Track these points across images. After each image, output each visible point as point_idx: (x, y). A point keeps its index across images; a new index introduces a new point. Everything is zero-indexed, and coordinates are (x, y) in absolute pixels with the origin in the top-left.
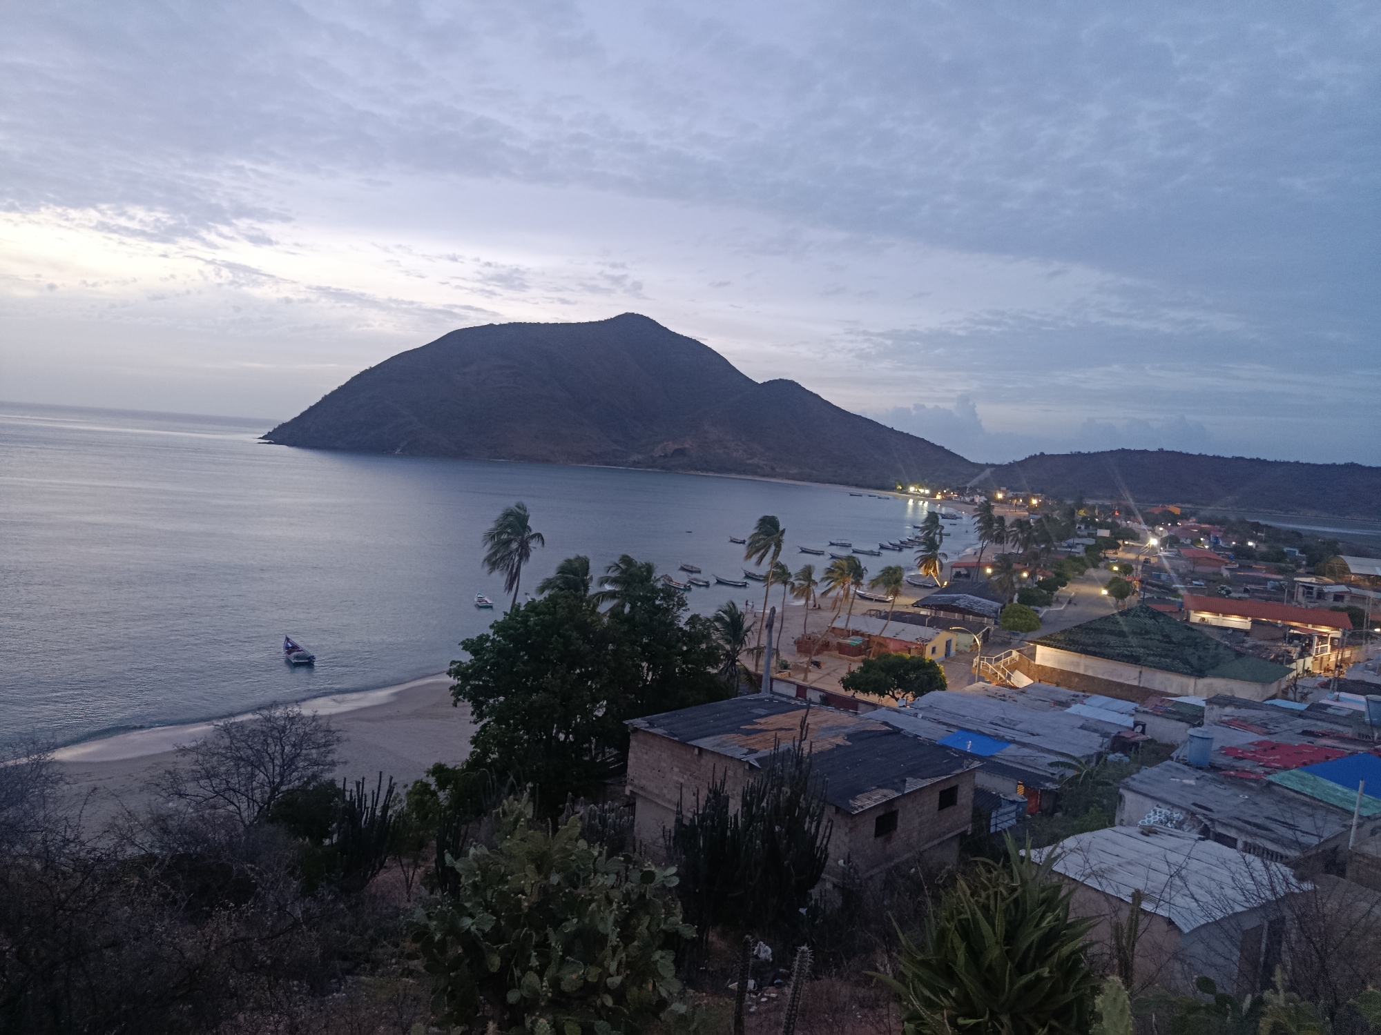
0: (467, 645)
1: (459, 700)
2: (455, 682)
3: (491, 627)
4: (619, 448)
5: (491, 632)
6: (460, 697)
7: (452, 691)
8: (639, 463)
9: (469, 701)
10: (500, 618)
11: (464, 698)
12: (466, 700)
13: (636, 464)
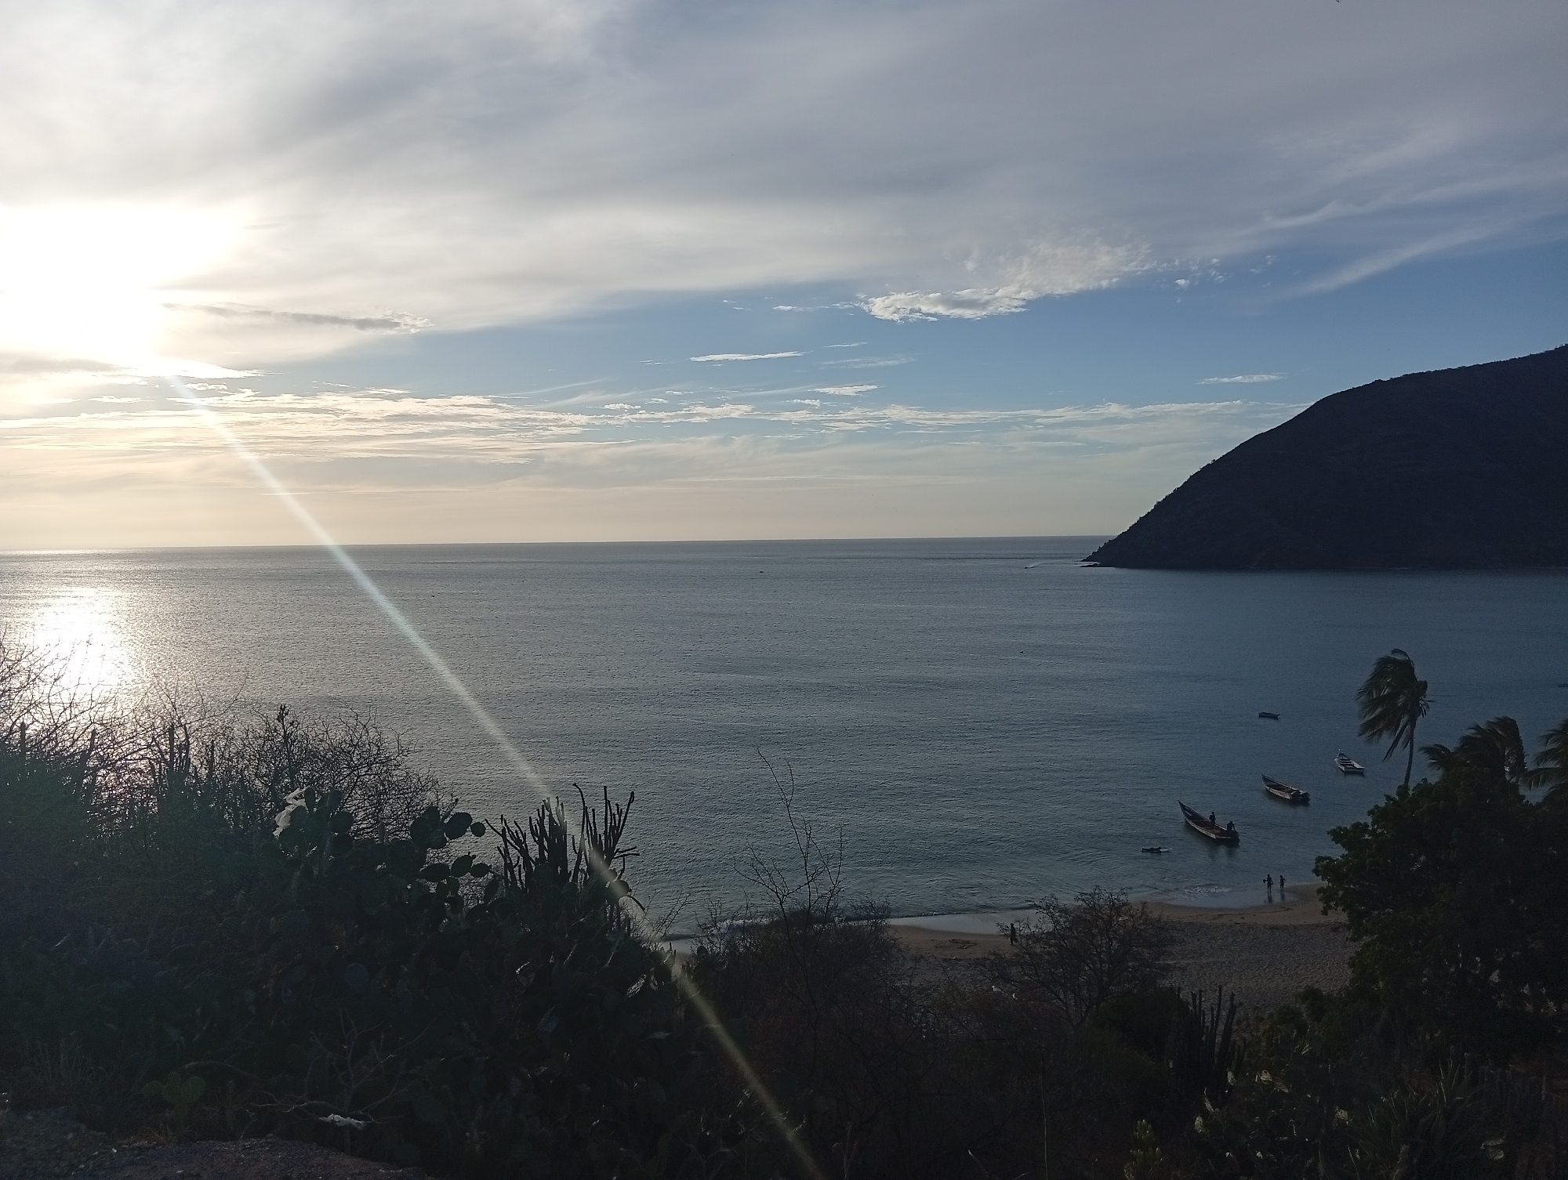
0: (1338, 835)
1: (1330, 907)
2: (1325, 884)
3: (1370, 813)
5: (1369, 820)
6: (1332, 904)
7: (1321, 895)
9: (1344, 910)
10: (1382, 803)
11: (1337, 905)
12: (1340, 908)
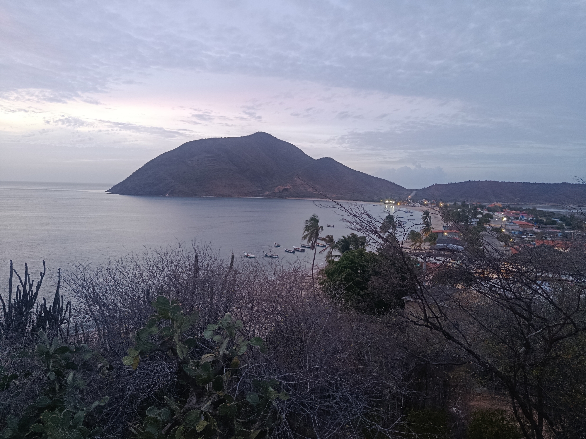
4: (260, 190)
8: (269, 195)
13: (267, 196)
